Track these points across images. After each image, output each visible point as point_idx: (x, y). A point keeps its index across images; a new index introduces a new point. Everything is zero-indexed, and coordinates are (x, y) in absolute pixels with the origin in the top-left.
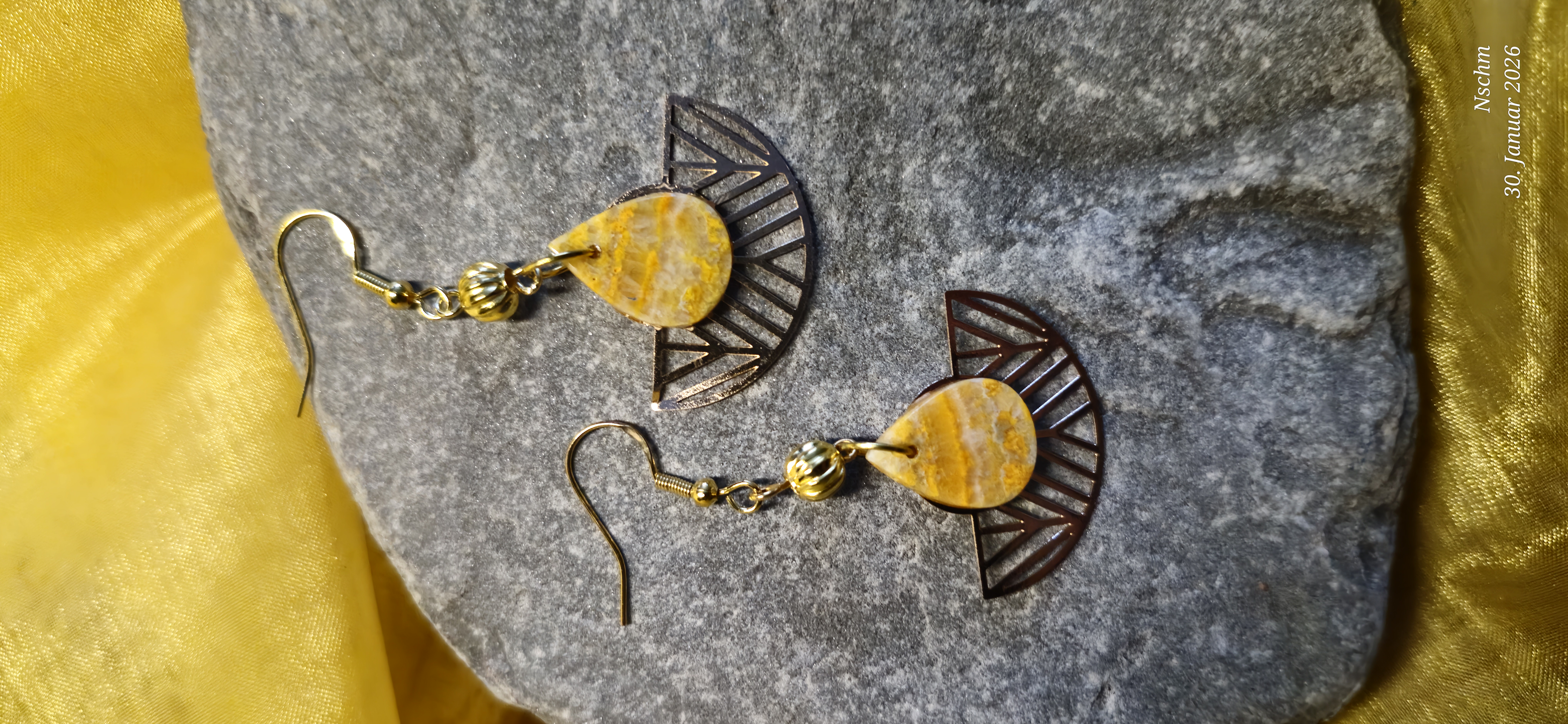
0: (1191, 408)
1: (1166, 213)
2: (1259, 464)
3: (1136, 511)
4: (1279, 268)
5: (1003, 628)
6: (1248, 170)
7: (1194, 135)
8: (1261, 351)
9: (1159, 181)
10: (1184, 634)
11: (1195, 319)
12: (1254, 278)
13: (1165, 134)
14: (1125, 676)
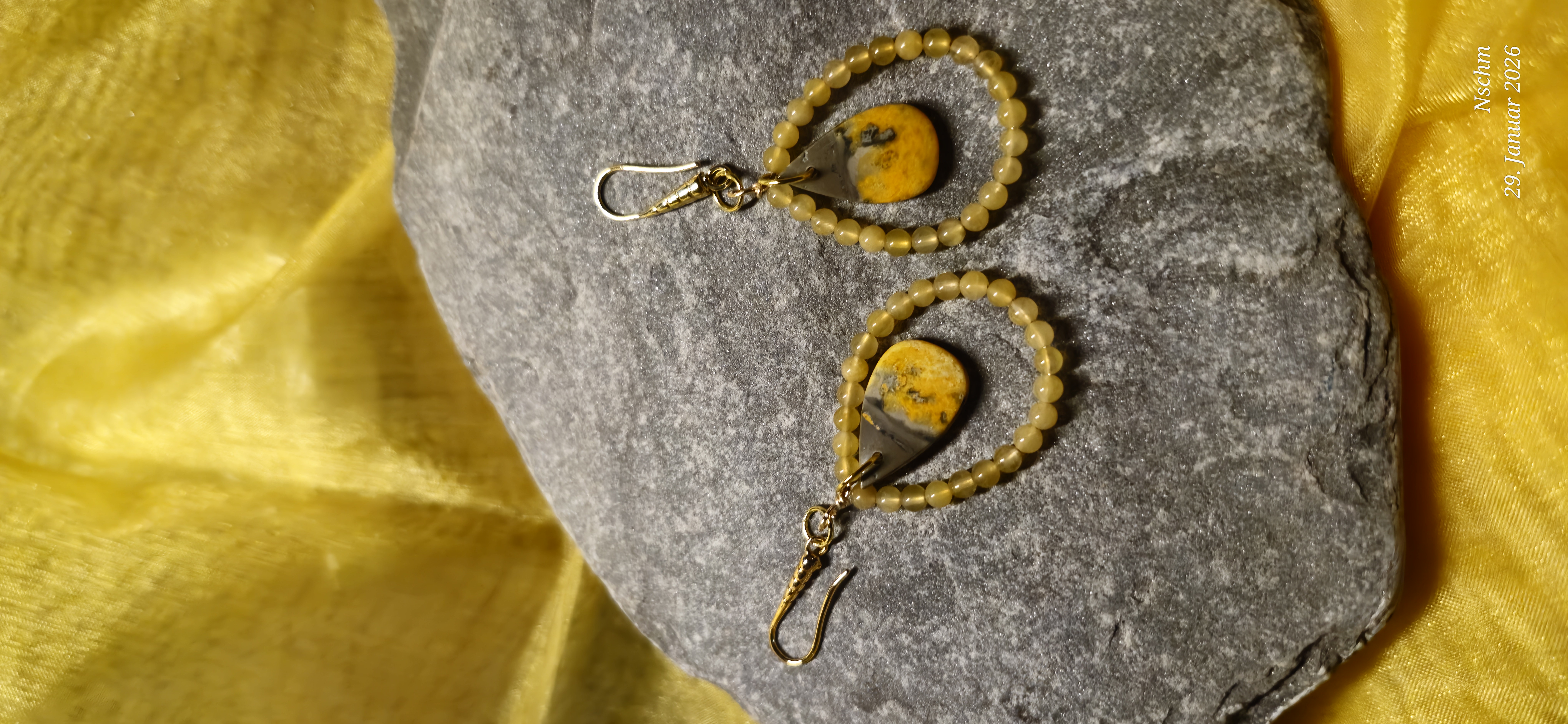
0: (1154, 368)
1: (1095, 204)
2: (1226, 408)
3: (1119, 468)
4: (1211, 227)
5: (1018, 583)
6: (1161, 147)
7: (1104, 131)
8: (1209, 304)
9: (1083, 178)
10: (1184, 571)
11: (1141, 290)
12: (1189, 241)
13: (1078, 137)
14: (1136, 613)
